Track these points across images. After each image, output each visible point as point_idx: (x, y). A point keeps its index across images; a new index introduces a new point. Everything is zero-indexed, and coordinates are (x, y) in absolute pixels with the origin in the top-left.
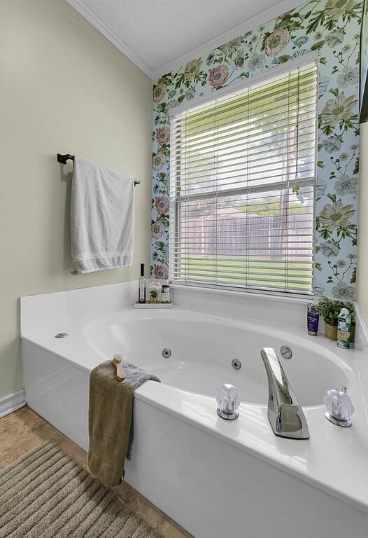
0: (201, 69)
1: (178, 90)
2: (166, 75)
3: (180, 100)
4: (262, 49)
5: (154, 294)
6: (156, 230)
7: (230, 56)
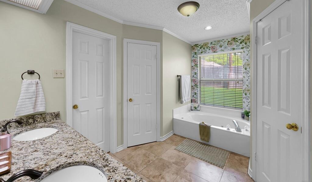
0: (209, 46)
1: (201, 50)
2: (196, 45)
3: (202, 52)
4: (227, 45)
5: (195, 108)
6: (194, 89)
7: (218, 44)
